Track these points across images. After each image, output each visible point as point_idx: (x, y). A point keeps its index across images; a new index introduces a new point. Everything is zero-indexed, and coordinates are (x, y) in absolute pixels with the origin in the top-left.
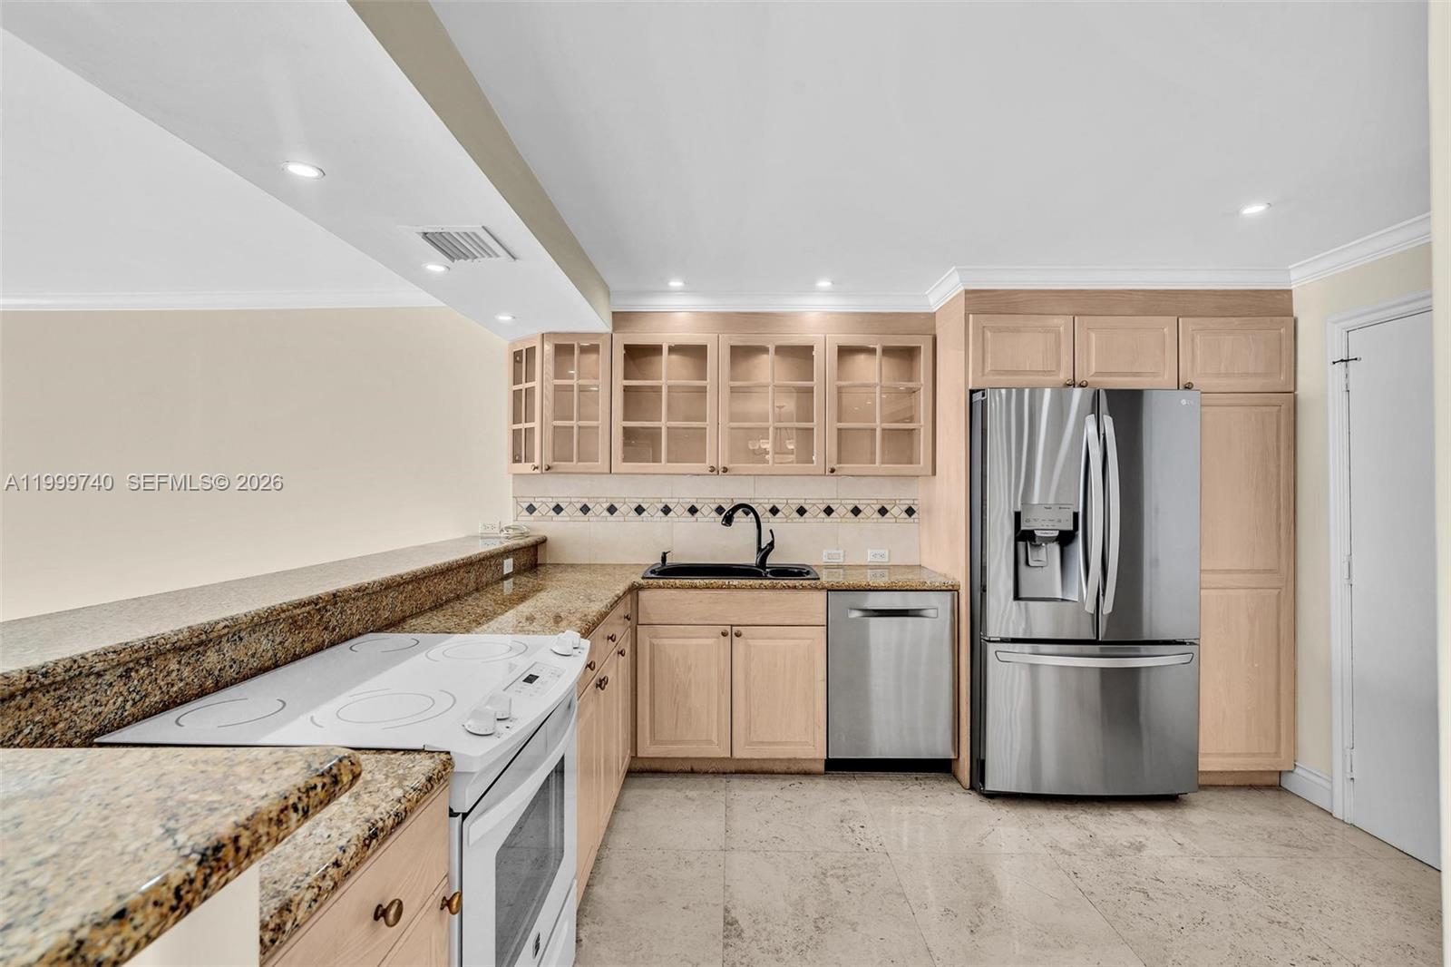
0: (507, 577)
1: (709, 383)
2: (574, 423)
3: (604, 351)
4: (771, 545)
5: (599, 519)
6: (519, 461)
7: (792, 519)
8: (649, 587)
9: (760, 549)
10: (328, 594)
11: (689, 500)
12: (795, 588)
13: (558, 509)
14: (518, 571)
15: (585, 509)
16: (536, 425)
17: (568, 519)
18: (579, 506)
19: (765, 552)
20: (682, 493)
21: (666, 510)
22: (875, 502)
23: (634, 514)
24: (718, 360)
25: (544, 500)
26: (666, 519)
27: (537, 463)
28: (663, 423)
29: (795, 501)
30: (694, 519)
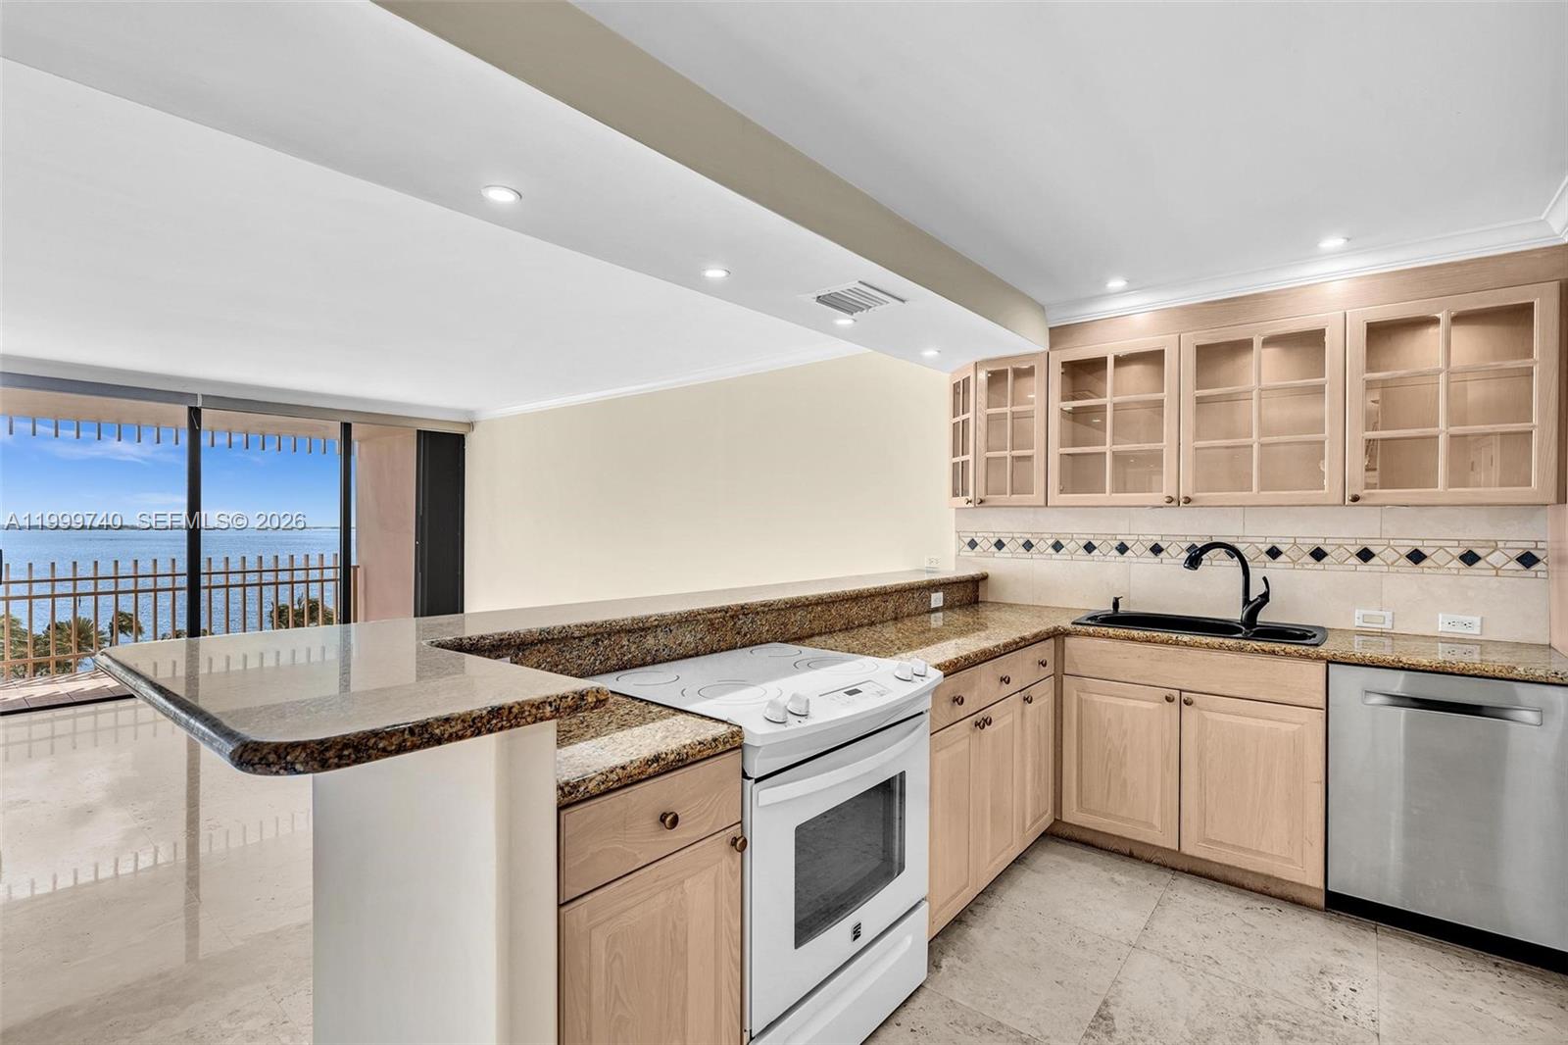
0: (936, 610)
1: (1167, 395)
2: (1007, 453)
3: (1040, 373)
4: (1265, 598)
5: (1044, 556)
6: (958, 495)
7: (1302, 564)
8: (1077, 634)
9: (1246, 601)
10: (737, 605)
11: (1150, 537)
12: (1273, 653)
13: (1000, 545)
14: (948, 606)
15: (1028, 546)
16: (970, 457)
17: (1010, 555)
18: (1022, 541)
19: (1253, 607)
20: (1142, 529)
21: (1123, 549)
22: (1456, 543)
23: (1083, 552)
24: (1180, 365)
25: (986, 535)
26: (1121, 558)
27: (971, 497)
28: (1108, 448)
29: (1308, 541)
30: (1157, 560)
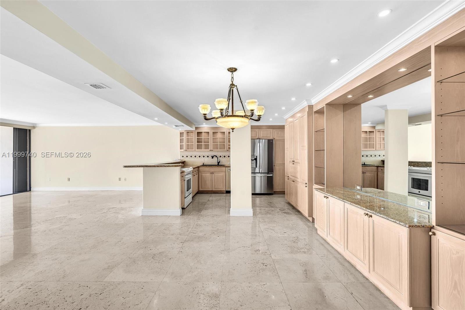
1: (210, 137)
2: (190, 144)
3: (194, 133)
4: (220, 162)
5: (193, 158)
6: (181, 149)
7: (223, 158)
8: (201, 167)
9: (218, 162)
12: (221, 167)
13: (187, 157)
15: (191, 157)
16: (184, 144)
17: (189, 158)
19: (218, 163)
20: (206, 154)
21: (204, 157)
23: (199, 157)
24: (211, 134)
25: (185, 155)
27: (184, 149)
28: (203, 144)
29: (223, 155)
30: (208, 158)
